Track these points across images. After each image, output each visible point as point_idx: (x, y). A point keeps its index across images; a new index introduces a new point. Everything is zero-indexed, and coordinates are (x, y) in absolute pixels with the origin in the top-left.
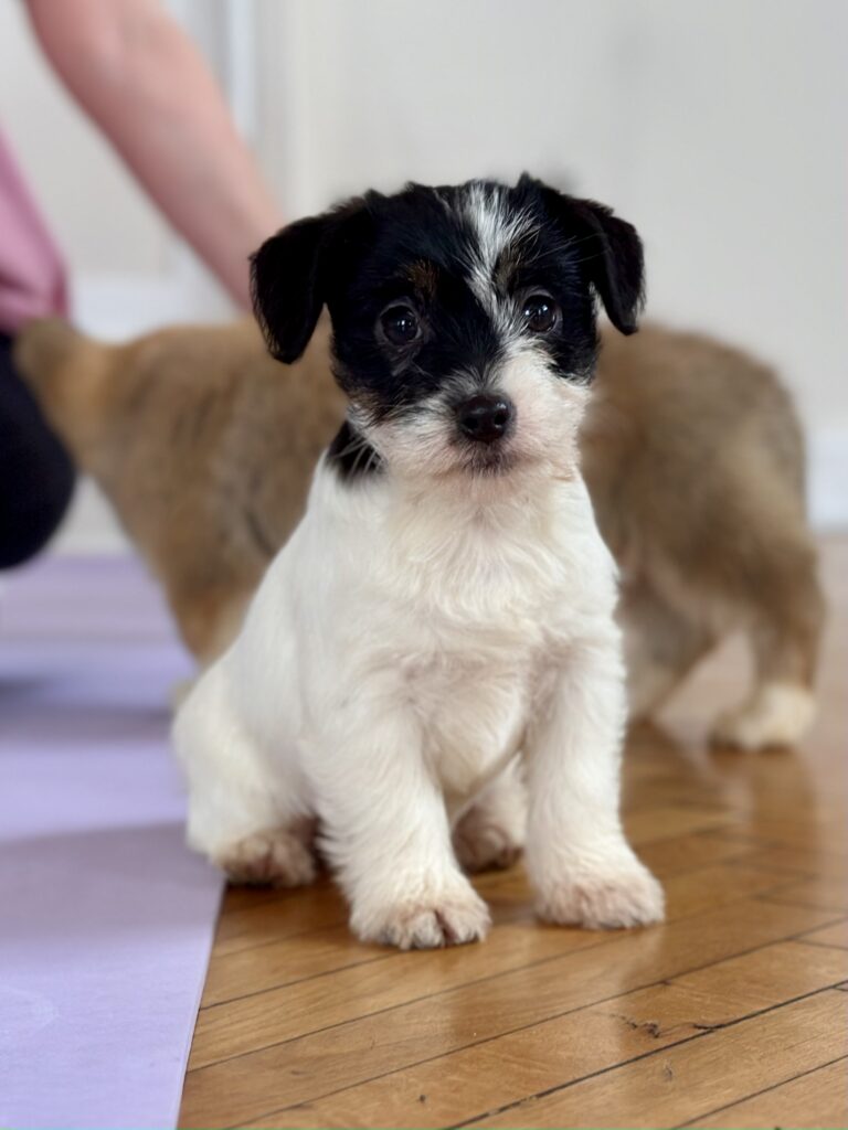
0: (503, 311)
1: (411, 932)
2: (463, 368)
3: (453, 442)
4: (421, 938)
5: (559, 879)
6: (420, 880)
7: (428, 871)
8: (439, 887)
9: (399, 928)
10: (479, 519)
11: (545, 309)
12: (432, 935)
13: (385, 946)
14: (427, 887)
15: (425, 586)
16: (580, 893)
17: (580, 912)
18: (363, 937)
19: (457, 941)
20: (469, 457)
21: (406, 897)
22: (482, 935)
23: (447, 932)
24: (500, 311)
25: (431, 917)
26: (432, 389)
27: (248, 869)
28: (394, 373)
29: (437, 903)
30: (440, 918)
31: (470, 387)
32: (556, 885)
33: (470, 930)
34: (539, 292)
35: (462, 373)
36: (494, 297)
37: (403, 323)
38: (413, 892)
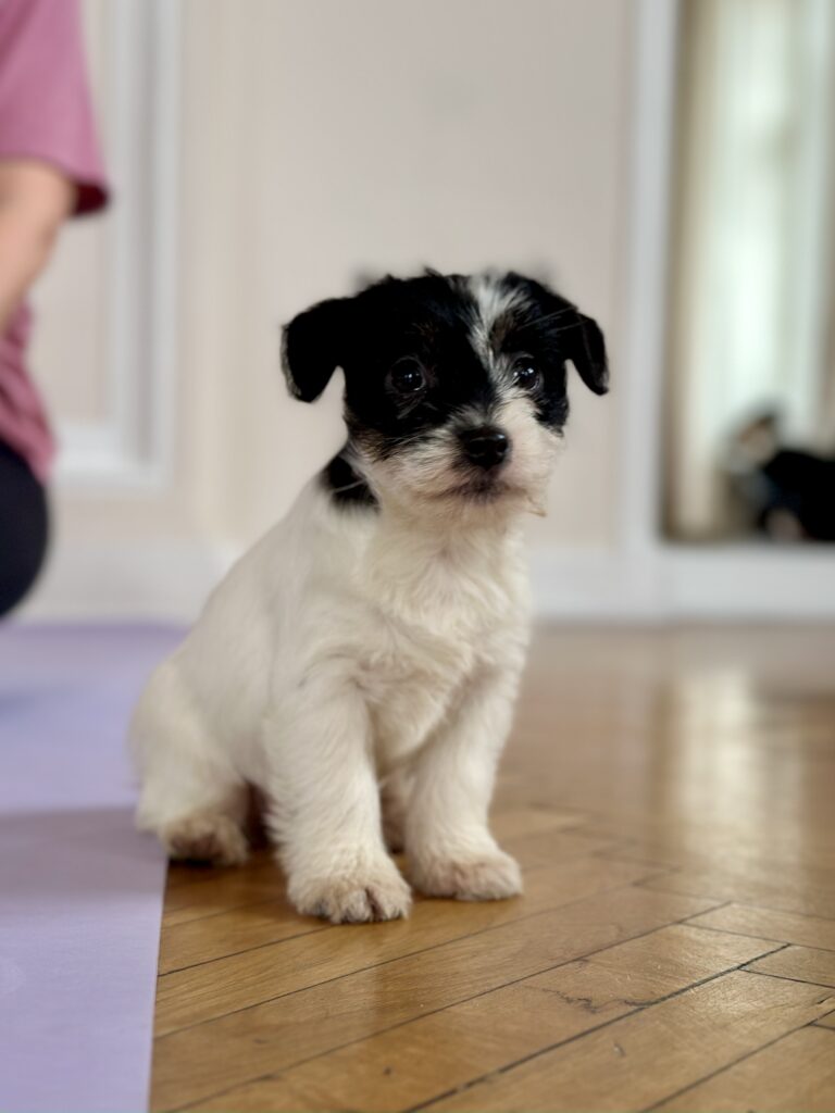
0: (498, 367)
1: (344, 907)
2: (470, 404)
3: (456, 466)
4: (353, 912)
5: (437, 853)
6: (353, 856)
7: (361, 849)
8: (369, 863)
9: (333, 902)
10: (445, 554)
11: (531, 371)
12: (362, 910)
13: (320, 918)
14: (359, 864)
15: (392, 598)
16: (455, 867)
17: (455, 884)
18: (300, 909)
19: (384, 918)
20: (467, 480)
21: (341, 872)
22: (405, 914)
23: (375, 908)
24: (495, 365)
25: (362, 894)
26: (439, 421)
27: (193, 845)
28: (400, 417)
29: (367, 882)
30: (369, 895)
31: (478, 421)
32: (434, 859)
33: (395, 908)
34: (526, 356)
35: (469, 408)
36: (491, 353)
37: (410, 376)
38: (347, 867)
